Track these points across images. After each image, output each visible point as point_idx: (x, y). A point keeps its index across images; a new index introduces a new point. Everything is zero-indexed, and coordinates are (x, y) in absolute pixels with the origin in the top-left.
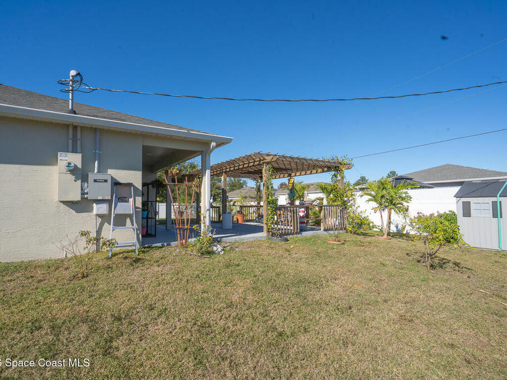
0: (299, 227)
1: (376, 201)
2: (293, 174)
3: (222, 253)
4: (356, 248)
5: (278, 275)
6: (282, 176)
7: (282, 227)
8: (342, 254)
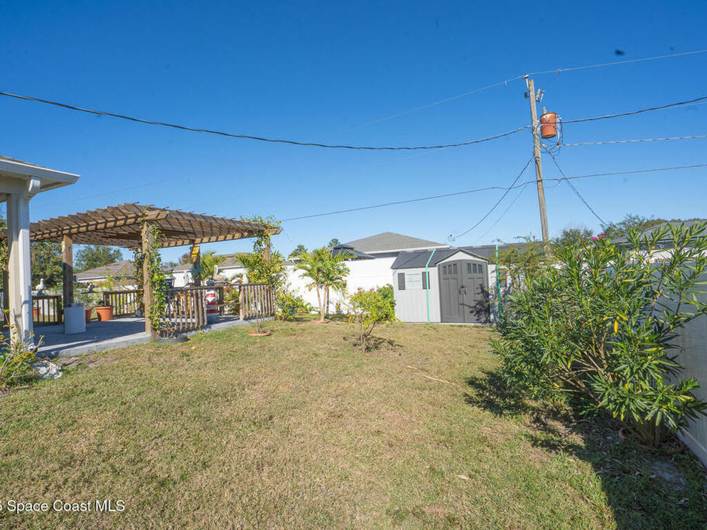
0: (205, 318)
1: (311, 275)
2: (198, 240)
3: (60, 376)
4: (285, 339)
5: (166, 394)
6: (180, 242)
7: (179, 320)
8: (266, 348)
